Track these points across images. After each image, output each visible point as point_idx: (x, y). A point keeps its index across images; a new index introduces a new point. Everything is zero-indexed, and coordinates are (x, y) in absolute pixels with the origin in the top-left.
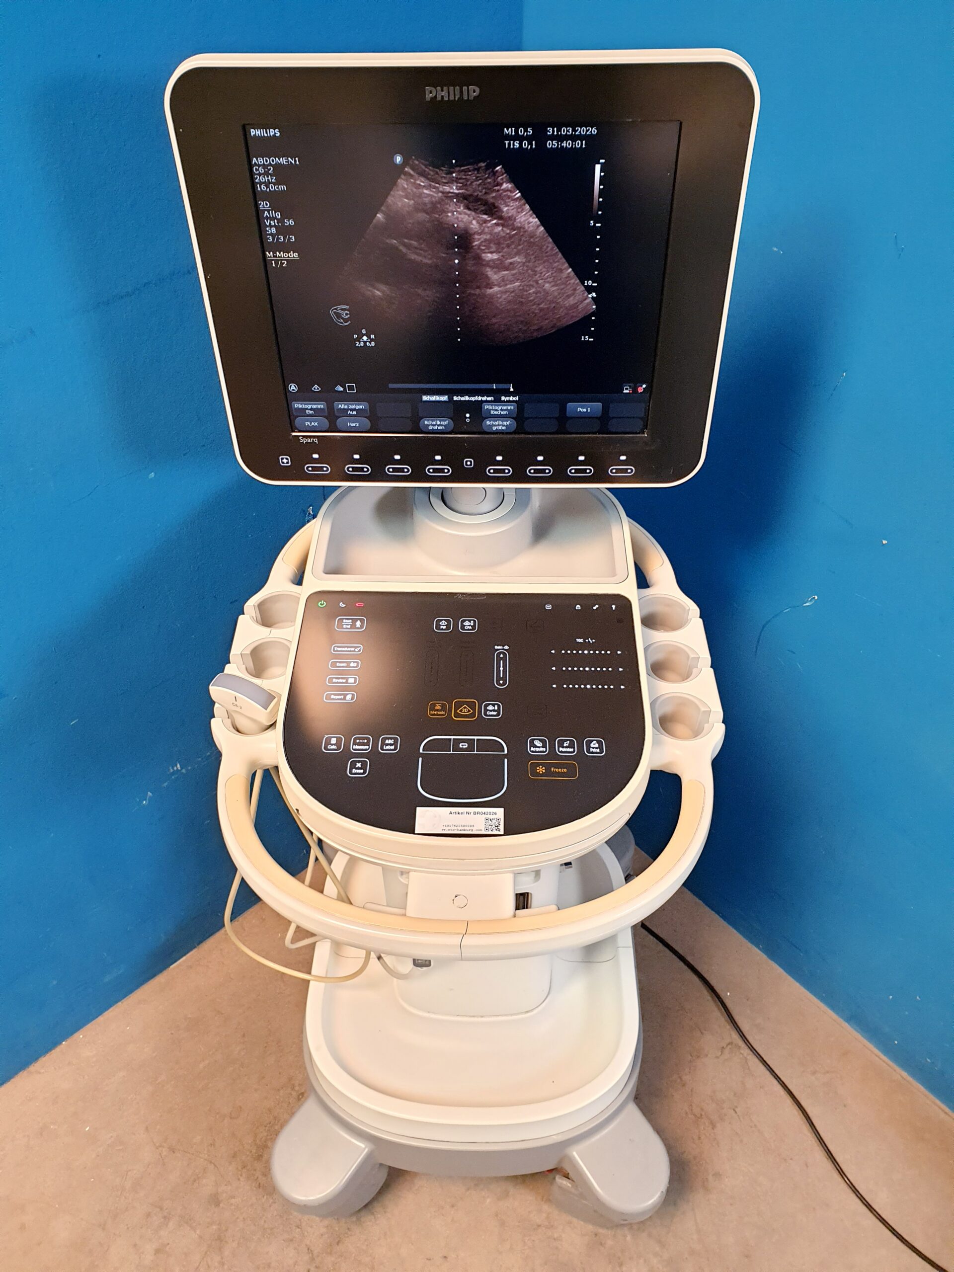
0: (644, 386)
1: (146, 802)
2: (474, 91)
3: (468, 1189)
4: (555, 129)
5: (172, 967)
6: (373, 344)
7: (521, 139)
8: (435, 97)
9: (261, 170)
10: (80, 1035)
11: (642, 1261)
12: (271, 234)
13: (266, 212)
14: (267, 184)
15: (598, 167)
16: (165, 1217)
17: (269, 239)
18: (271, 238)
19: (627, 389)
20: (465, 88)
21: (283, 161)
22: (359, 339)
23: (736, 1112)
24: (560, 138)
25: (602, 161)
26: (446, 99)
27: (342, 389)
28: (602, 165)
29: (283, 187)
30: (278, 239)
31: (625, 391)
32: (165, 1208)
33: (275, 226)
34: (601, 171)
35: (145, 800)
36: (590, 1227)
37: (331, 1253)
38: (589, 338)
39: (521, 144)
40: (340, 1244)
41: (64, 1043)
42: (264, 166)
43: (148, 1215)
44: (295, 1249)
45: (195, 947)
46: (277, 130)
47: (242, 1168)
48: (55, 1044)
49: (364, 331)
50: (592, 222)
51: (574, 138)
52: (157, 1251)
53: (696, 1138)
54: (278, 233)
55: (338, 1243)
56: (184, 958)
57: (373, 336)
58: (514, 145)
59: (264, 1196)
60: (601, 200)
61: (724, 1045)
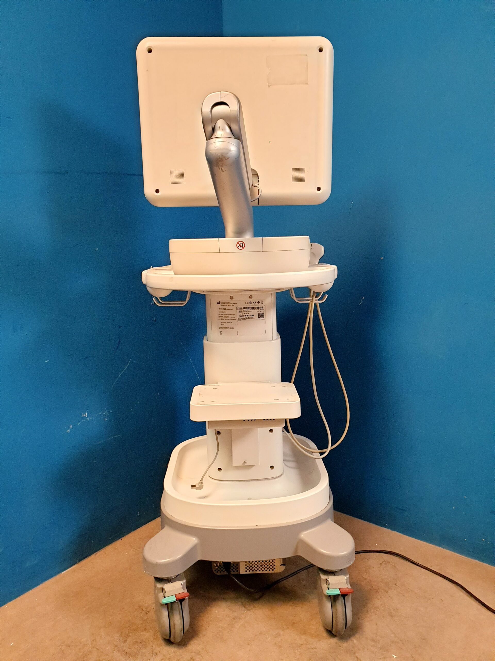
1: (69, 431)
5: (63, 573)
10: (6, 606)
11: (366, 650)
23: (397, 585)
35: (69, 429)
45: (76, 563)
47: (114, 647)
56: (70, 568)
61: (381, 562)
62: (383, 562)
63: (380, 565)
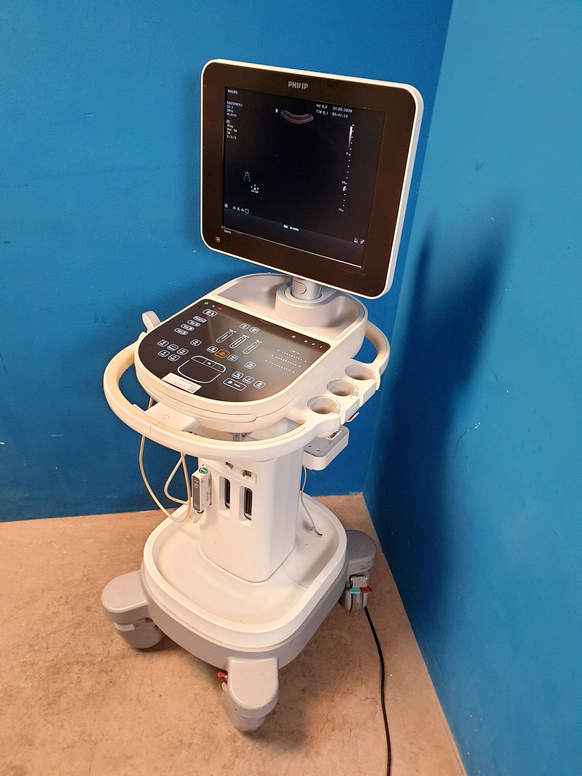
0: (363, 241)
2: (305, 86)
3: (192, 675)
4: (336, 108)
5: (141, 512)
6: (257, 192)
7: (323, 110)
8: (292, 86)
9: (229, 107)
10: (88, 517)
11: (248, 763)
12: (228, 134)
13: (228, 125)
14: (230, 113)
15: (351, 128)
16: (66, 602)
17: (227, 136)
18: (228, 136)
19: (356, 240)
20: (303, 84)
21: (237, 104)
22: (253, 189)
23: (351, 732)
24: (337, 112)
25: (353, 125)
26: (295, 87)
27: (243, 211)
28: (353, 127)
29: (235, 115)
30: (231, 137)
31: (355, 242)
32: (69, 599)
33: (230, 131)
34: (353, 130)
36: (235, 730)
37: (116, 660)
38: (342, 210)
39: (322, 112)
40: (122, 659)
41: (80, 516)
42: (231, 106)
43: (61, 597)
44: (104, 648)
46: (237, 91)
48: (77, 515)
49: (255, 185)
50: (347, 153)
51: (343, 113)
52: (54, 613)
53: (320, 728)
54: (231, 135)
55: (122, 658)
56: (149, 511)
57: (258, 189)
58: (320, 112)
59: (107, 620)
60: (351, 143)
61: (369, 697)
62: (371, 698)
63: (364, 699)
